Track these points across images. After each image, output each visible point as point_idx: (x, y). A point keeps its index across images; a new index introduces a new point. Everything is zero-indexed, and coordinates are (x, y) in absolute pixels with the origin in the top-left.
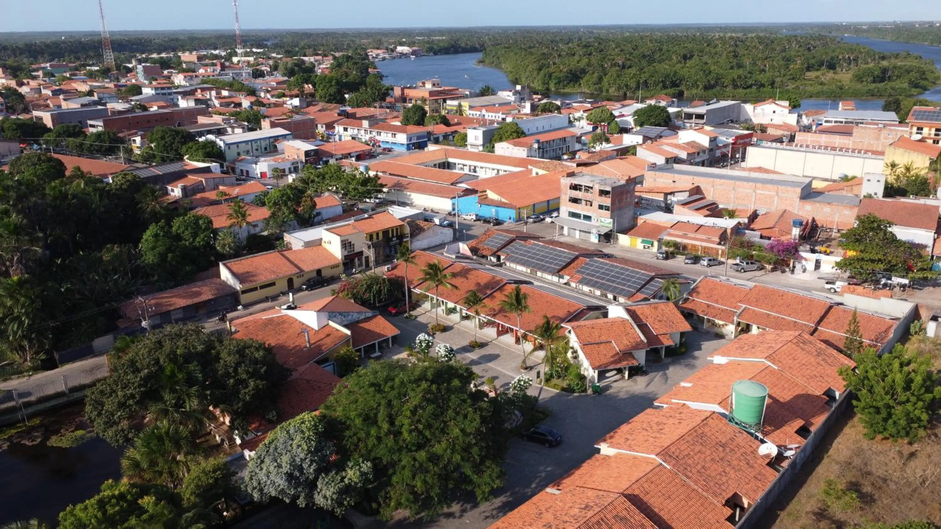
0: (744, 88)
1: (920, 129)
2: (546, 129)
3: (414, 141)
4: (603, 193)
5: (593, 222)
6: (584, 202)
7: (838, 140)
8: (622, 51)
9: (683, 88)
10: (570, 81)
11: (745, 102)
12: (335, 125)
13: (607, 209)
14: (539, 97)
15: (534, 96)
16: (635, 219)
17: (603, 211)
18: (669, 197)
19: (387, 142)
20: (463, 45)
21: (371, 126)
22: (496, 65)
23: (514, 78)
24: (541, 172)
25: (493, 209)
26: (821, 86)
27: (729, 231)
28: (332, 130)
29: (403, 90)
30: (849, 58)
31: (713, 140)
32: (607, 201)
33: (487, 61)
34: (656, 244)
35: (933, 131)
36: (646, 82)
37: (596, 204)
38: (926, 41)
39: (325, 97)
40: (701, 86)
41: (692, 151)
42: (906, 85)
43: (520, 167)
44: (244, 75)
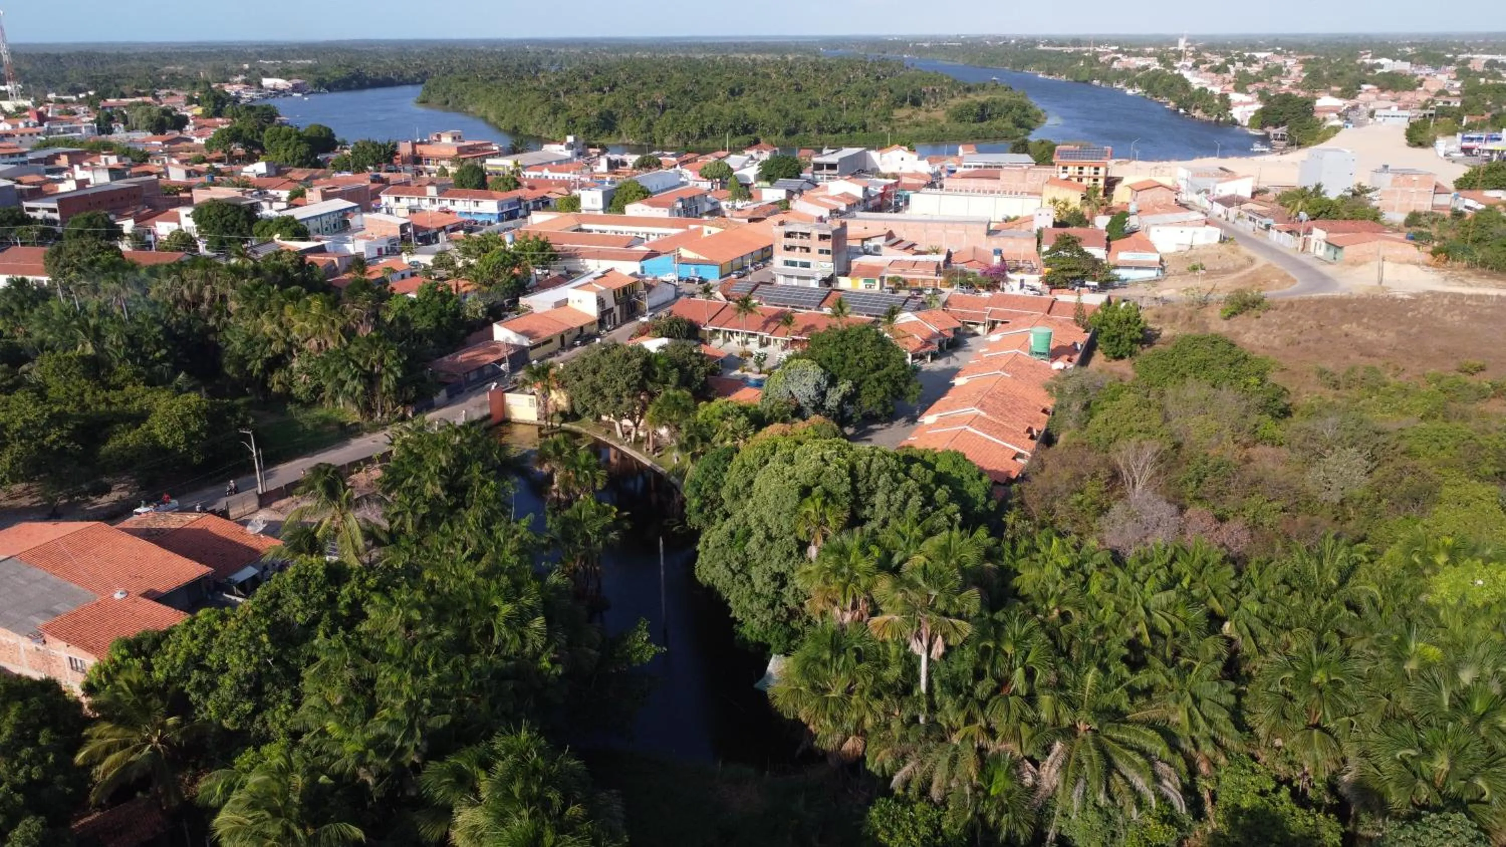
0: (832, 133)
1: (1065, 168)
2: (660, 188)
3: (506, 209)
4: (823, 237)
5: (812, 268)
6: (798, 249)
7: (986, 184)
8: (644, 84)
9: (758, 134)
10: (604, 129)
11: (870, 148)
12: (381, 195)
13: (828, 252)
14: (598, 150)
15: (591, 150)
16: (849, 263)
17: (824, 256)
18: (866, 243)
19: (470, 213)
20: (370, 74)
21: (439, 193)
22: (453, 107)
23: (512, 125)
24: (715, 230)
25: (692, 268)
26: (918, 129)
27: (941, 264)
28: (376, 201)
29: (414, 145)
30: (934, 90)
31: (866, 190)
32: (828, 245)
33: (432, 100)
34: (878, 282)
35: (1077, 170)
36: (711, 128)
37: (815, 250)
38: (1006, 65)
39: (293, 161)
40: (781, 133)
41: (850, 202)
42: (1010, 125)
43: (678, 227)
44: (83, 130)
